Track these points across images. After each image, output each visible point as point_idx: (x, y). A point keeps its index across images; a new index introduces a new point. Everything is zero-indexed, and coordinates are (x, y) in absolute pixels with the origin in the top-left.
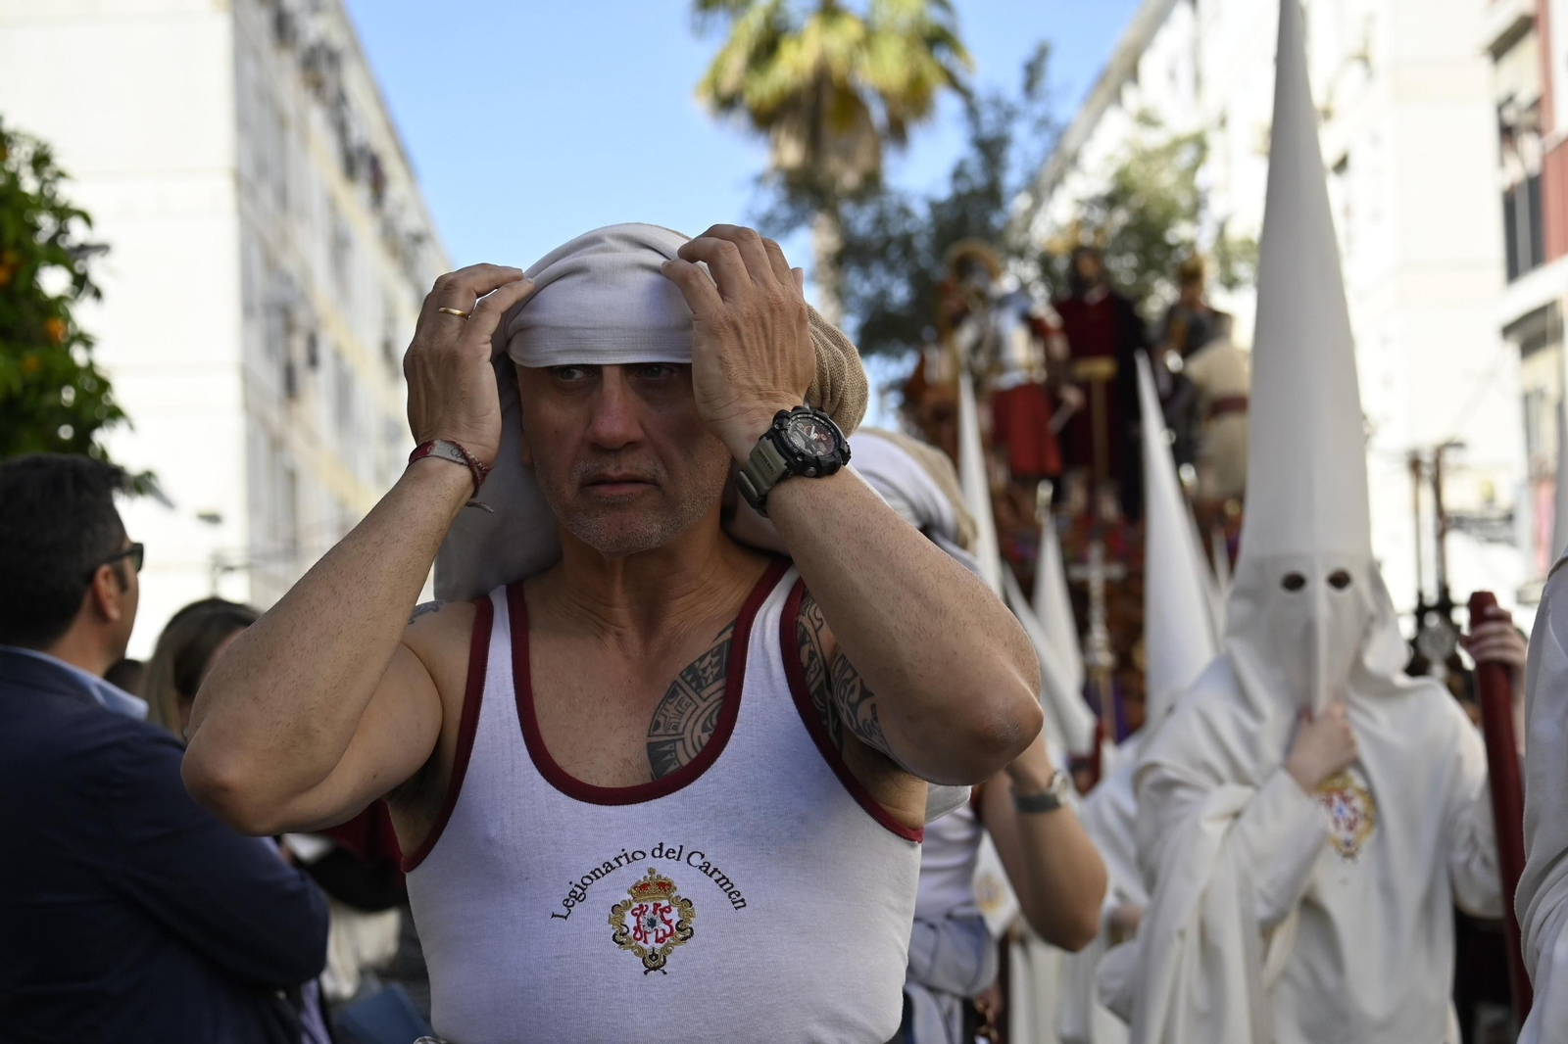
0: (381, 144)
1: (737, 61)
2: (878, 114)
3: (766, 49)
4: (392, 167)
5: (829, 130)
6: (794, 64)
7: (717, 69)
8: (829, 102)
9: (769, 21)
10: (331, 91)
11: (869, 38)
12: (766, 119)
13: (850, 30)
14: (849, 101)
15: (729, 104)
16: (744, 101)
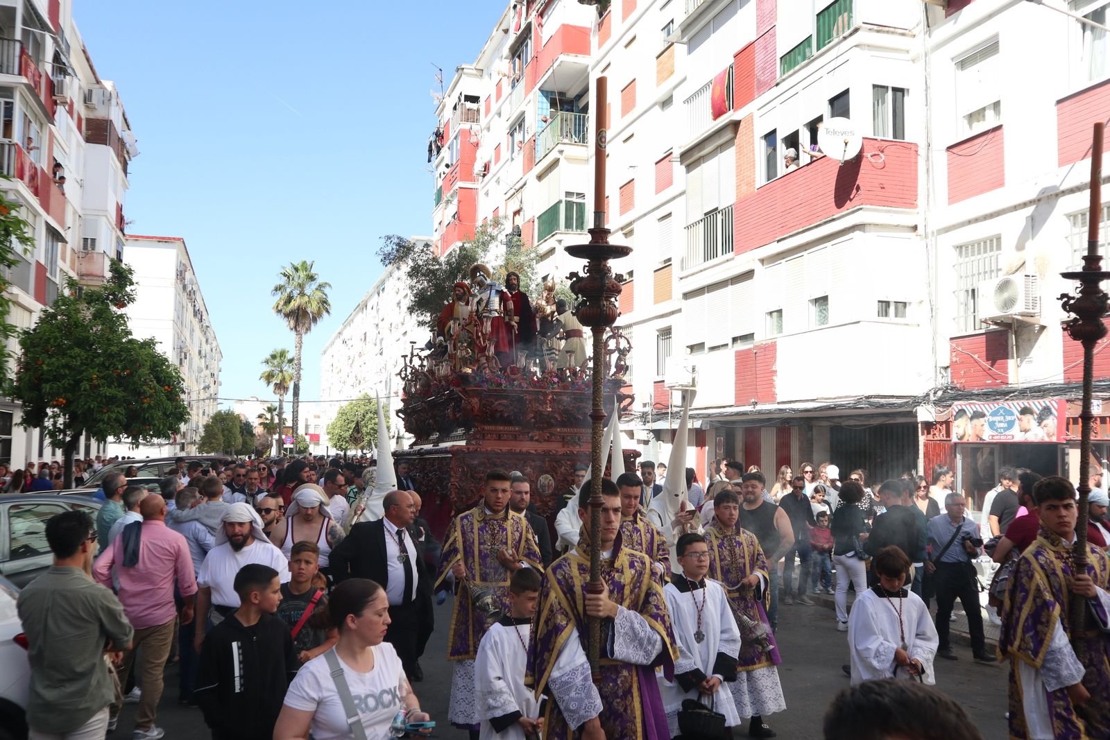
0: (202, 309)
1: (282, 303)
2: (311, 316)
3: (289, 299)
4: (204, 313)
5: (300, 318)
6: (294, 304)
7: (278, 304)
8: (301, 313)
9: (289, 295)
10: (193, 299)
11: (310, 301)
12: (287, 315)
13: (306, 299)
14: (305, 313)
15: (279, 311)
16: (283, 311)
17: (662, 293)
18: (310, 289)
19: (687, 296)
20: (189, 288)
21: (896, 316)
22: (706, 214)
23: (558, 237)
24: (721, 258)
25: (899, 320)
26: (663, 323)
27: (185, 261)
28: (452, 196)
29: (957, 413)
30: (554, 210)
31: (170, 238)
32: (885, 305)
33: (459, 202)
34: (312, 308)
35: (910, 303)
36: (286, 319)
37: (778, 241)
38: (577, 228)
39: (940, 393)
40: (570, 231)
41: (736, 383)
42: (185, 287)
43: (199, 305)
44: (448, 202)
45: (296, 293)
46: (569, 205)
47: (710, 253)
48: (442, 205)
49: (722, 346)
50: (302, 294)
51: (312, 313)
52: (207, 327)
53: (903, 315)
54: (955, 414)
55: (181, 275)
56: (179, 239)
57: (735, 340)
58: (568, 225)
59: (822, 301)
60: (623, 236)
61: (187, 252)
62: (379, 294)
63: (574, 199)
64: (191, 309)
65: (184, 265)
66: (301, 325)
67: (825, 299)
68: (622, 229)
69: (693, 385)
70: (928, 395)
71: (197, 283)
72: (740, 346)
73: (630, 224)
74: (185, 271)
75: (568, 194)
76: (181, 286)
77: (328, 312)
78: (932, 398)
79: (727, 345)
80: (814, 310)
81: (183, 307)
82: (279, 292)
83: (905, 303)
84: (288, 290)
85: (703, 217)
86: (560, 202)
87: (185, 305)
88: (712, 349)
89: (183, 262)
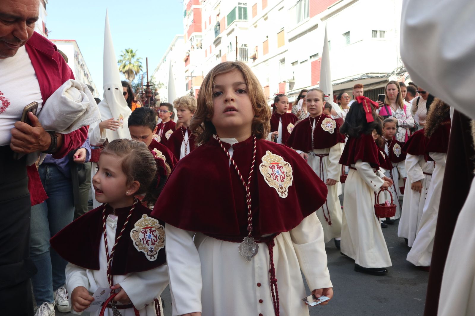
0: (88, 73)
1: (122, 67)
2: (135, 73)
3: (124, 67)
4: (89, 75)
5: (130, 74)
6: (127, 68)
7: (120, 68)
8: (130, 72)
9: (124, 64)
10: (83, 68)
11: (133, 66)
12: (124, 73)
13: (132, 65)
14: (132, 72)
15: (121, 71)
16: (122, 71)
17: (281, 43)
18: (133, 61)
19: (290, 40)
20: (81, 63)
21: (381, 37)
22: (297, 2)
23: (235, 23)
24: (304, 20)
25: (382, 38)
26: (281, 57)
27: (78, 50)
28: (191, 12)
29: (406, 77)
30: (233, 12)
31: (70, 40)
32: (375, 32)
33: (194, 14)
34: (135, 69)
35: (386, 31)
36: (124, 74)
37: (328, 9)
38: (244, 19)
39: (399, 70)
40: (241, 20)
41: (312, 76)
42: (79, 62)
43: (86, 71)
44: (190, 14)
45: (127, 63)
46: (240, 8)
47: (299, 19)
48: (187, 17)
49: (306, 61)
50: (130, 63)
51: (135, 71)
52: (91, 81)
53: (384, 37)
54: (405, 78)
55: (76, 56)
56: (74, 41)
57: (311, 57)
58: (240, 18)
59: (347, 33)
60: (264, 20)
61: (78, 46)
62: (164, 62)
63: (242, 6)
64: (83, 73)
65: (77, 52)
66: (130, 77)
67: (348, 33)
68: (263, 17)
69: (294, 80)
70: (394, 72)
71: (84, 61)
72: (313, 59)
73: (266, 14)
74: (78, 55)
75: (240, 4)
76: (77, 62)
77: (141, 70)
78: (396, 72)
79: (307, 60)
80: (344, 38)
81: (79, 71)
82: (120, 63)
83: (384, 31)
84: (124, 62)
85: (296, 3)
86: (236, 7)
87: (79, 70)
88: (302, 63)
89: (77, 51)
